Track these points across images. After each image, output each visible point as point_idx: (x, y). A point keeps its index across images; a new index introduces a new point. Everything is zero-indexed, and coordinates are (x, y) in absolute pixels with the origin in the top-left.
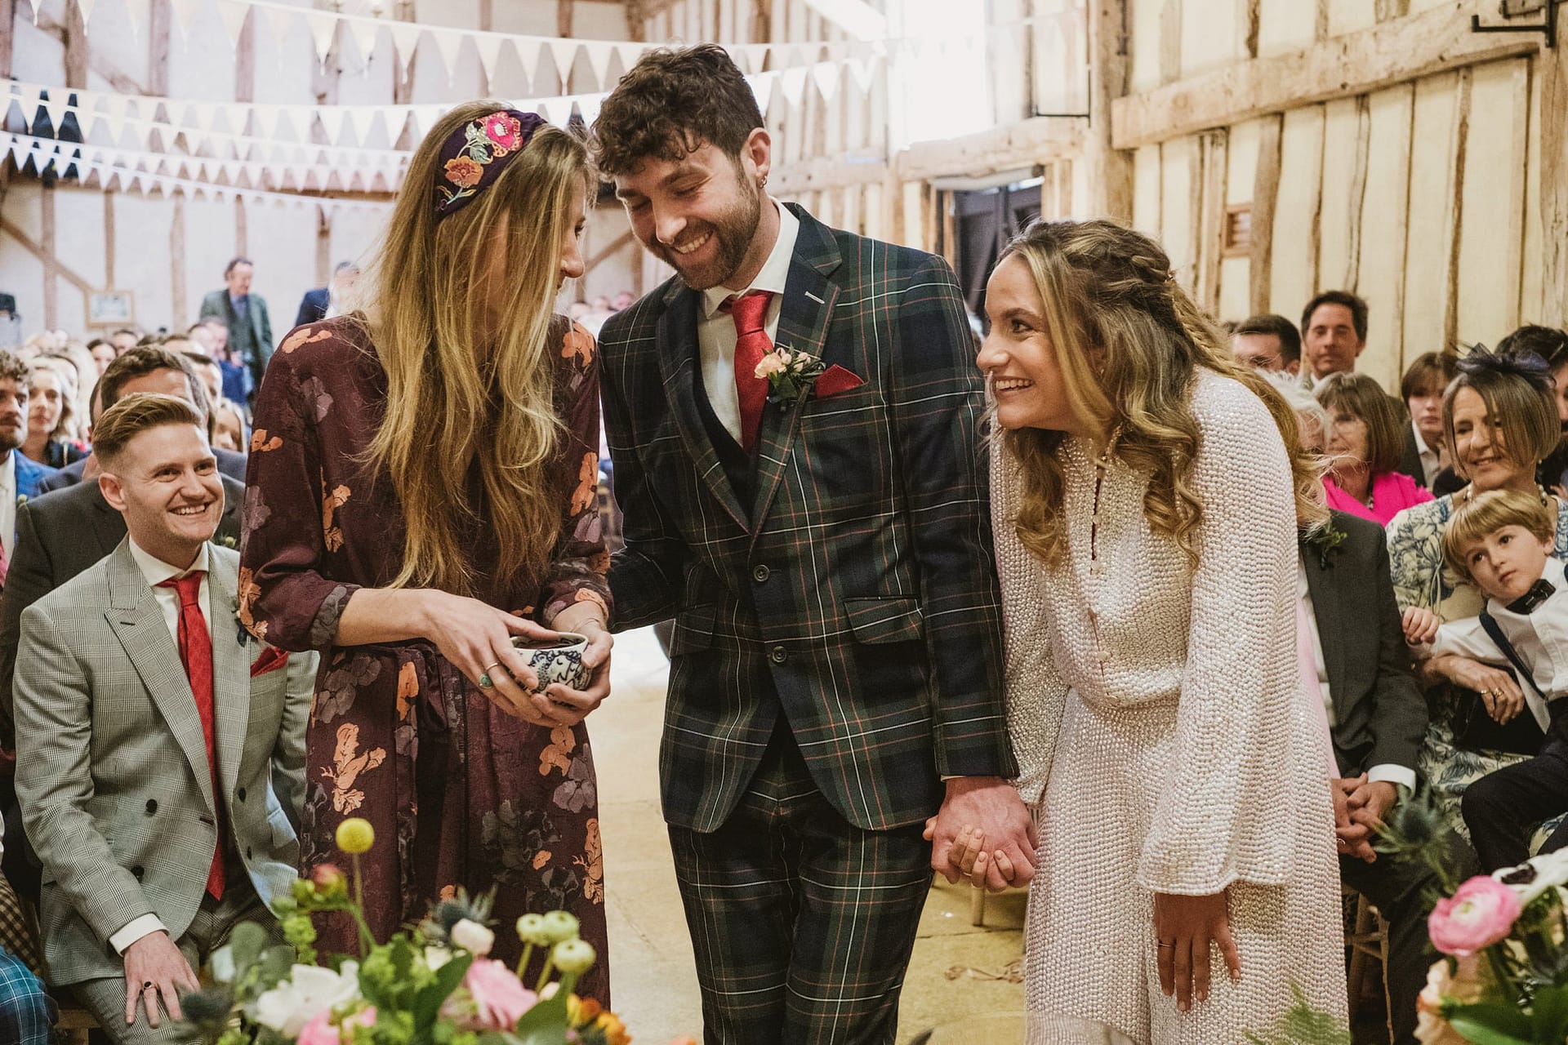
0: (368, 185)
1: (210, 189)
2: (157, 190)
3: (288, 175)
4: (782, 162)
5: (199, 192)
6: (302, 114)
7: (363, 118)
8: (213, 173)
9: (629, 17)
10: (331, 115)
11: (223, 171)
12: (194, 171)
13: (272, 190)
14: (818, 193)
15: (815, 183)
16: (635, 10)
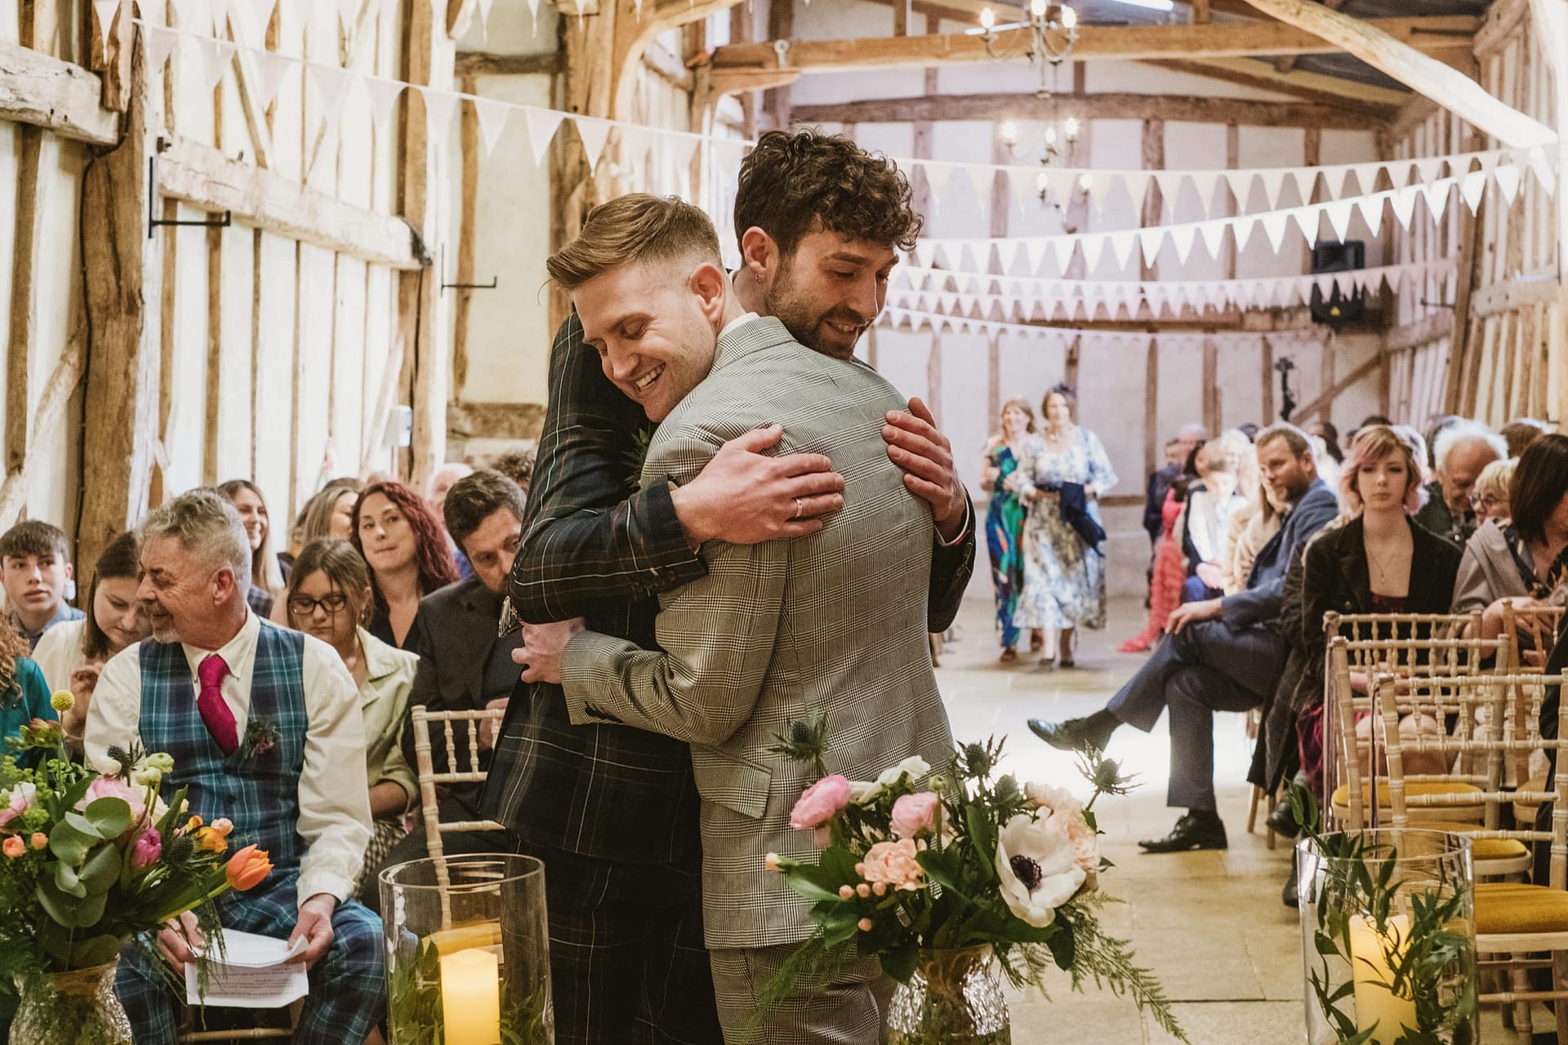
0: (1113, 314)
1: (956, 323)
2: (906, 323)
3: (1038, 306)
4: (1493, 281)
5: (946, 324)
6: (981, 249)
7: (1036, 248)
8: (967, 307)
9: (1378, 143)
10: (1007, 248)
11: (976, 305)
12: (948, 306)
13: (1022, 322)
14: (1515, 312)
15: (1512, 303)
16: (1384, 136)
